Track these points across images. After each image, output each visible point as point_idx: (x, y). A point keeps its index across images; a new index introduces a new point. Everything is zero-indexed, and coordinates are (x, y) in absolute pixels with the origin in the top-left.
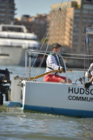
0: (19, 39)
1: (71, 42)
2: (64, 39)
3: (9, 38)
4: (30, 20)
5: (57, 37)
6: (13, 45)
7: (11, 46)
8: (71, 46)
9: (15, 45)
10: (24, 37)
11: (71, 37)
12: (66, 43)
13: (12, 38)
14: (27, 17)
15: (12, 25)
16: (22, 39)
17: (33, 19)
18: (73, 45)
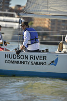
0: (12, 22)
1: (50, 25)
2: (45, 23)
3: (4, 21)
4: (21, 9)
5: (40, 21)
6: (7, 26)
7: (6, 27)
8: (50, 28)
9: (9, 26)
10: (15, 21)
11: (50, 22)
12: (46, 25)
13: (7, 21)
14: (19, 6)
15: (6, 12)
16: (14, 22)
17: (23, 8)
18: (51, 27)
